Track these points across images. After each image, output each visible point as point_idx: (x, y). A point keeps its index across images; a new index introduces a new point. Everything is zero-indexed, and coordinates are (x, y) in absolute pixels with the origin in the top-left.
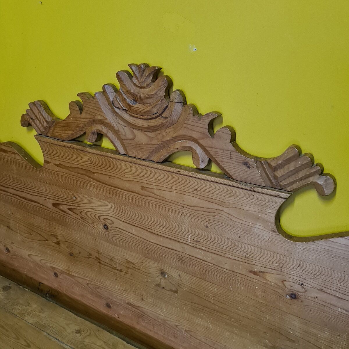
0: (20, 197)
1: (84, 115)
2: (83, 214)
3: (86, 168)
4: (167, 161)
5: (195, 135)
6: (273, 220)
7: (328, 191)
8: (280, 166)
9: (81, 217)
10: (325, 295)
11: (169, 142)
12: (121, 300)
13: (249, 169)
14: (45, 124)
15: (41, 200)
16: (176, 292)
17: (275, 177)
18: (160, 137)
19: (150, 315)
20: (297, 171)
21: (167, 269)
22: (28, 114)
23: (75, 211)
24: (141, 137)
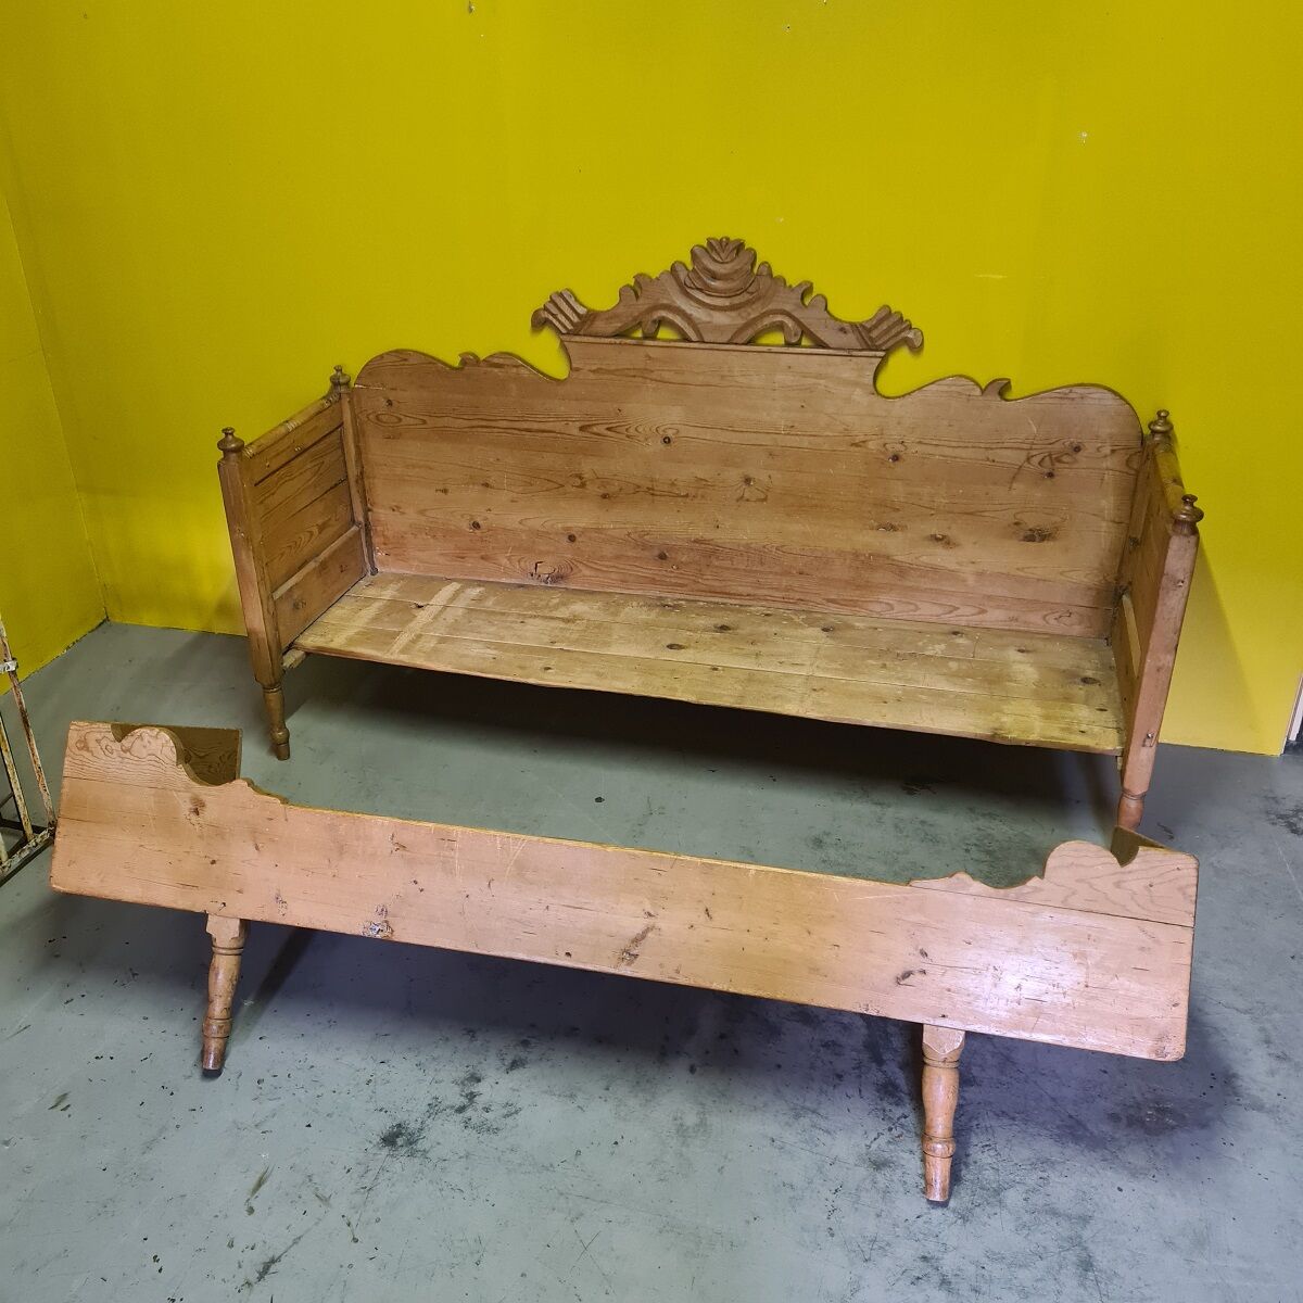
0: (519, 430)
1: (641, 301)
2: (632, 431)
3: (642, 366)
4: (750, 342)
5: (788, 308)
6: (871, 382)
7: (917, 344)
8: (875, 327)
9: (628, 436)
10: (924, 446)
11: (755, 320)
12: (683, 540)
13: (843, 335)
14: (575, 319)
15: (559, 426)
16: (765, 499)
17: (870, 338)
18: (744, 315)
19: (728, 546)
20: (889, 329)
21: (752, 472)
22: (545, 309)
23: (618, 429)
24: (720, 318)
